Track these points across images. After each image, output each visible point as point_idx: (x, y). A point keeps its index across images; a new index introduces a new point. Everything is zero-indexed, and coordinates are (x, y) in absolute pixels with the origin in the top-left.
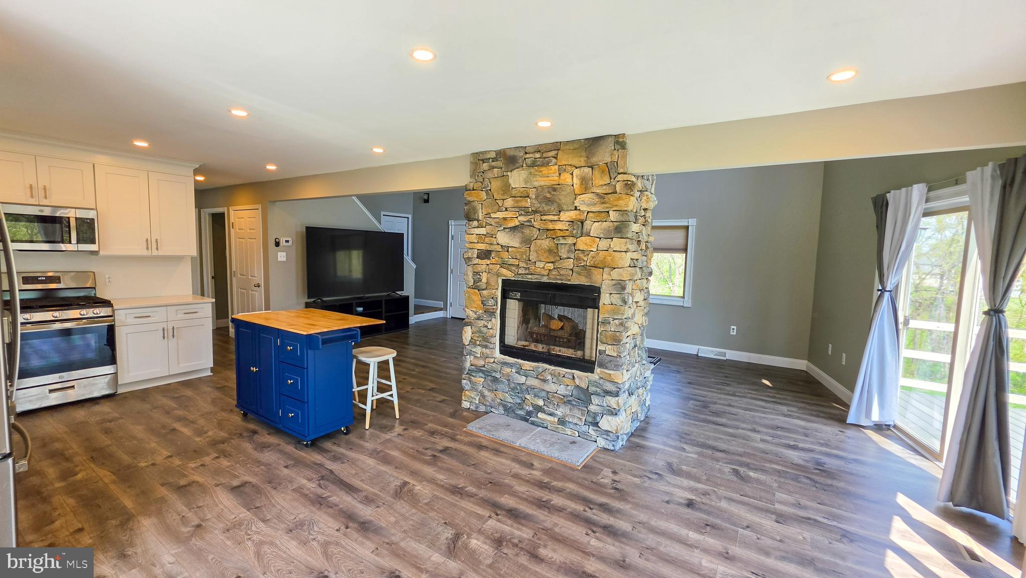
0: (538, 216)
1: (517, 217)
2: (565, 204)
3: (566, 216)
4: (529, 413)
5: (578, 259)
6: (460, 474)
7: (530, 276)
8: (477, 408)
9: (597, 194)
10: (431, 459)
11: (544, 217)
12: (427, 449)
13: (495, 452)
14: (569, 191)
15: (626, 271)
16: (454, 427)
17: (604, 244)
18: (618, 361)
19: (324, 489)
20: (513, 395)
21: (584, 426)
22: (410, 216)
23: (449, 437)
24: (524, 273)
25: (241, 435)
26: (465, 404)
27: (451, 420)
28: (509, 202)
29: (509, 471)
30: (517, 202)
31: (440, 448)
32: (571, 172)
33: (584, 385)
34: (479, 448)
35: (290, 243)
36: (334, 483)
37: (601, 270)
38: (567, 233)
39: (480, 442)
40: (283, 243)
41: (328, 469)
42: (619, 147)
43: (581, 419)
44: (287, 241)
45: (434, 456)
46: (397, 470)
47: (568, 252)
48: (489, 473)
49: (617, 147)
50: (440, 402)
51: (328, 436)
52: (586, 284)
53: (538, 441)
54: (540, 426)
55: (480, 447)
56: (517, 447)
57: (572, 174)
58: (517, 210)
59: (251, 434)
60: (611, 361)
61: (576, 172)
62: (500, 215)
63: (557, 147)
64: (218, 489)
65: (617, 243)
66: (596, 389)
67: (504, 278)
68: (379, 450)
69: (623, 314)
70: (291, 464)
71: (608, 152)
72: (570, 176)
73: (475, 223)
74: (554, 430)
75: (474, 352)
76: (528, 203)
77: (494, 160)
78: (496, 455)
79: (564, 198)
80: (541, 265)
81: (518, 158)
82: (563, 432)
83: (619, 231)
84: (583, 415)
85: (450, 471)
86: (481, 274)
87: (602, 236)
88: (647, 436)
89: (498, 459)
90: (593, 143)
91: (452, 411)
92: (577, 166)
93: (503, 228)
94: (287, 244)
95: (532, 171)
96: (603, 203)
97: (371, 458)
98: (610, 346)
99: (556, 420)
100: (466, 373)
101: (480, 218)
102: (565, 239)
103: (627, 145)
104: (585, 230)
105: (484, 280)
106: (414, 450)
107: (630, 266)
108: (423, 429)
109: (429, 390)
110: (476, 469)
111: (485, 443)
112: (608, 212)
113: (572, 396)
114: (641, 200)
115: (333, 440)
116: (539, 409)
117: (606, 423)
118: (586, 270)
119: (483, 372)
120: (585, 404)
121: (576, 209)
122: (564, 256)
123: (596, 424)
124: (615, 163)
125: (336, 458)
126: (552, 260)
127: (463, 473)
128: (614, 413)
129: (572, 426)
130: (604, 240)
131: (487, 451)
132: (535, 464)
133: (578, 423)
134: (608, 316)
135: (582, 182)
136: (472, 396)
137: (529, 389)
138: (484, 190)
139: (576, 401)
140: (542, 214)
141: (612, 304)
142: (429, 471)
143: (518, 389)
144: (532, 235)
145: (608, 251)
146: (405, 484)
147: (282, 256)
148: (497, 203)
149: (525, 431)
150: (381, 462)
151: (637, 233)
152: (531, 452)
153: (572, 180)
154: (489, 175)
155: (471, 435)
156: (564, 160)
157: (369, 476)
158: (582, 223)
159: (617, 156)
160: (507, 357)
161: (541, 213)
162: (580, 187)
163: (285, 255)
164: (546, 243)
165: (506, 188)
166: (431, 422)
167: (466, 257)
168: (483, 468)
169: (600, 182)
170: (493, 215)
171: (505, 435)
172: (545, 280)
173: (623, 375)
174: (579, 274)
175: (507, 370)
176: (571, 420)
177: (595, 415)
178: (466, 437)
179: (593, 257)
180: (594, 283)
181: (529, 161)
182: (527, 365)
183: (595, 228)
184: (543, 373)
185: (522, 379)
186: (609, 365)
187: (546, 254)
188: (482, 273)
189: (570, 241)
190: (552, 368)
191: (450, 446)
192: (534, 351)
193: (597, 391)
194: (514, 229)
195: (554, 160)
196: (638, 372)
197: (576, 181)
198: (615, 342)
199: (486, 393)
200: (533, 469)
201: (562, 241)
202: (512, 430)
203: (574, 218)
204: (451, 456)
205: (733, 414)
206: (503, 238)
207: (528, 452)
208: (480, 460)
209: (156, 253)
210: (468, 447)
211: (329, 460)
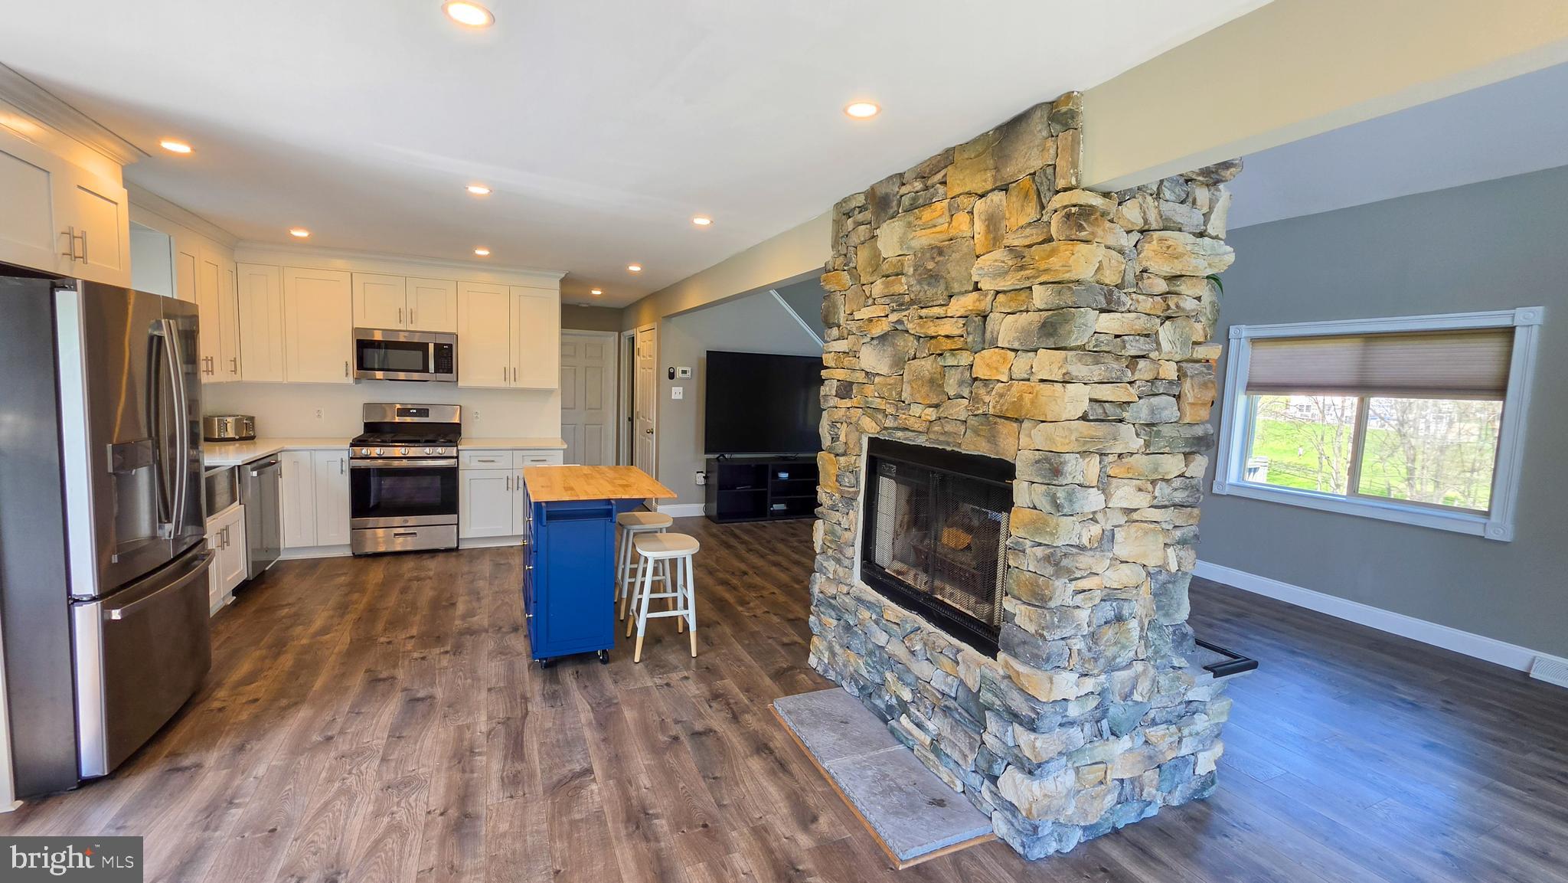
0: (913, 311)
1: (887, 316)
2: (957, 281)
3: (958, 306)
4: (890, 708)
5: (974, 399)
6: (677, 787)
7: (900, 434)
8: (826, 671)
9: (1010, 249)
10: (664, 743)
11: (924, 312)
12: (677, 722)
13: (776, 767)
14: (965, 250)
15: (1061, 429)
16: (758, 697)
17: (1021, 364)
18: (1038, 647)
19: (487, 739)
20: (870, 666)
21: (974, 774)
23: (732, 712)
24: (891, 425)
25: (500, 628)
26: (813, 661)
27: (768, 681)
28: (878, 288)
29: (758, 816)
30: (887, 285)
31: (698, 727)
32: (969, 209)
33: (973, 683)
34: (757, 748)
35: (689, 374)
36: (508, 735)
37: (1015, 425)
38: (959, 343)
39: (771, 739)
40: (679, 374)
41: (527, 709)
42: (1058, 127)
43: (965, 756)
44: (684, 372)
45: (676, 739)
46: (600, 744)
47: (961, 383)
48: (722, 807)
49: (1056, 128)
50: (784, 645)
51: (583, 658)
52: (992, 456)
53: (869, 773)
54: (902, 742)
55: (762, 747)
56: (822, 772)
57: (971, 213)
58: (888, 301)
59: (510, 630)
60: (1024, 643)
61: (980, 206)
62: (865, 313)
63: (948, 158)
64: (399, 694)
65: (1046, 363)
66: (994, 699)
67: (871, 436)
68: (615, 701)
69: (1054, 534)
70: (499, 687)
71: (1038, 146)
72: (967, 217)
73: (835, 332)
74: (922, 759)
75: (825, 567)
76: (901, 286)
77: (862, 209)
78: (772, 773)
79: (953, 270)
80: (916, 410)
81: (891, 197)
82: (935, 771)
83: (1051, 331)
84: (972, 749)
85: (669, 776)
86: (839, 425)
87: (1016, 345)
89: (765, 784)
90: (1011, 129)
91: (782, 665)
92: (979, 192)
93: (869, 340)
94: (684, 376)
95: (912, 219)
96: (1022, 268)
97: (593, 711)
98: (1023, 607)
99: (928, 741)
100: (815, 604)
101: (842, 322)
102: (953, 355)
103: (1081, 118)
104: (988, 335)
105: (842, 438)
106: (660, 717)
107: (1084, 418)
108: (709, 685)
109: (789, 620)
110: (711, 788)
111: (778, 741)
112: (1030, 288)
113: (955, 699)
115: (581, 668)
116: (904, 707)
117: (1013, 784)
118: (989, 422)
119: (833, 607)
120: (976, 725)
121: (976, 289)
122: (952, 393)
123: (994, 779)
124: (1050, 170)
125: (552, 698)
126: (935, 401)
127: (682, 788)
128: (1031, 769)
129: (952, 765)
130: (1024, 355)
131: (765, 759)
132: (822, 819)
133: (960, 762)
134: (1023, 535)
135: (988, 226)
136: (821, 648)
137: (891, 662)
138: (846, 268)
139: (960, 714)
140: (921, 305)
141: (1035, 508)
142: (640, 761)
143: (882, 659)
144: (906, 349)
145: (1029, 380)
146: (586, 772)
147: (677, 393)
148: (864, 291)
149: (863, 743)
150: (597, 722)
152: (839, 791)
153: (971, 227)
154: (855, 239)
155: (771, 718)
156: (958, 185)
157: (558, 741)
158: (985, 317)
159: (1052, 151)
160: (868, 588)
161: (920, 303)
162: (986, 239)
163: (681, 391)
164: (926, 366)
165: (876, 261)
166: (735, 676)
167: (823, 394)
168: (723, 791)
169: (1021, 219)
170: (857, 316)
171: (819, 740)
172: (921, 441)
173: (1051, 683)
174: (976, 432)
175: (865, 614)
176: (948, 751)
177: (992, 758)
178: (759, 720)
179: (1001, 396)
180: (1002, 455)
181: (906, 201)
182: (894, 611)
183: (1006, 328)
184: (912, 636)
185: (881, 638)
186: (1020, 650)
187: (925, 390)
188: (842, 423)
189: (965, 359)
190: (930, 627)
191: (717, 728)
192: (908, 587)
193: (994, 704)
194: (883, 338)
195: (941, 189)
197: (979, 226)
198: (1036, 599)
199: (837, 649)
200: (806, 831)
201: (950, 361)
202: (842, 734)
203: (970, 308)
204: (699, 747)
206: (869, 358)
207: (832, 789)
208: (734, 774)
209: (513, 385)
210: (742, 741)
211: (544, 695)
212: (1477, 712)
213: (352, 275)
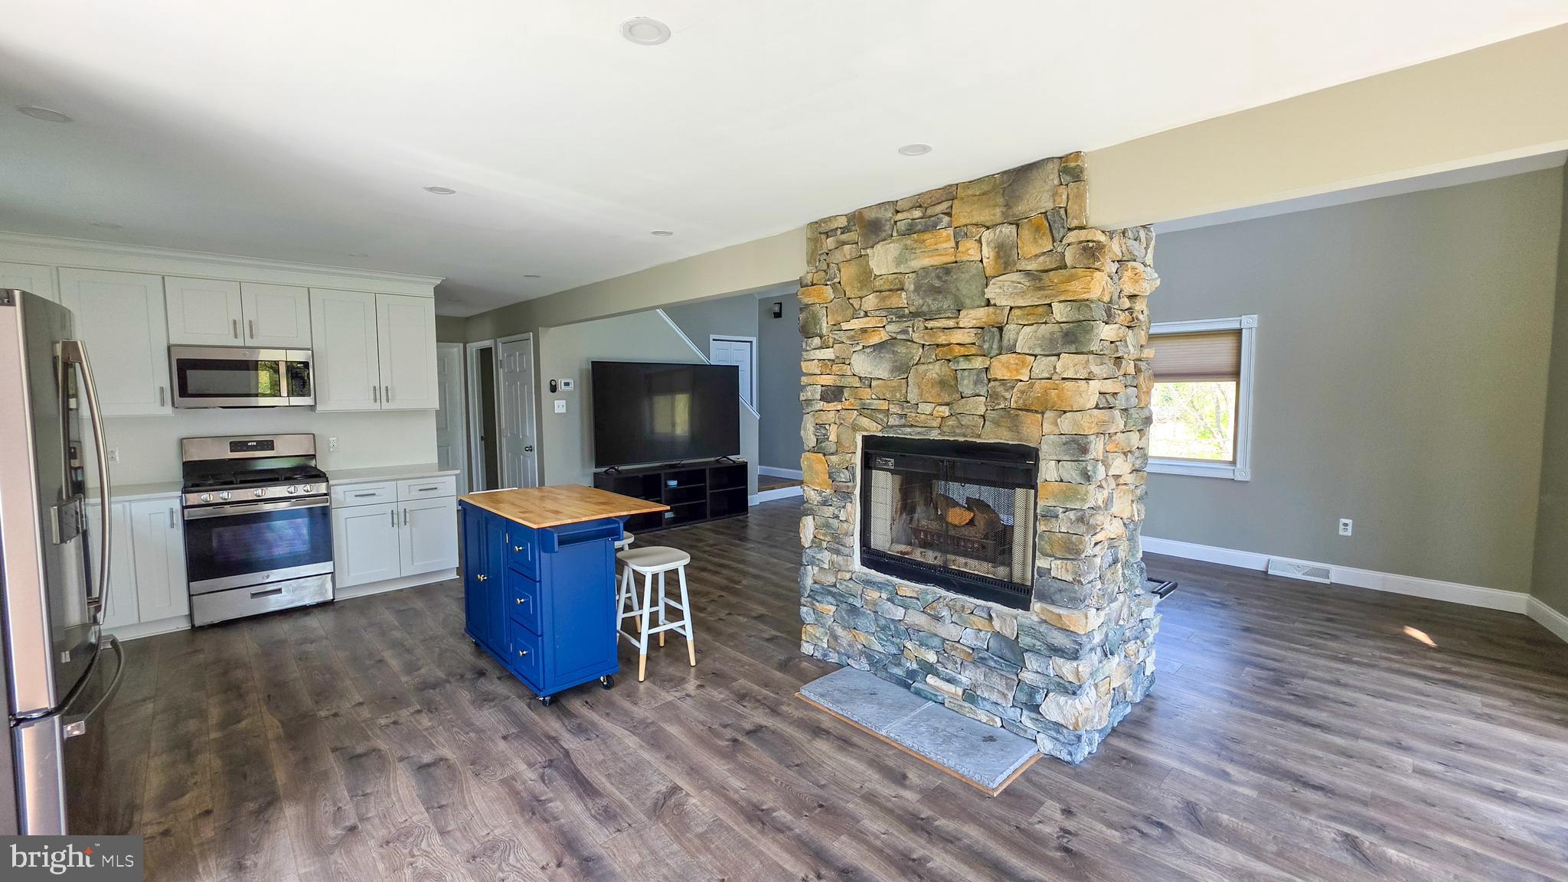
0: (919, 323)
1: (884, 327)
2: (969, 298)
3: (973, 317)
4: (912, 674)
5: (993, 396)
6: (770, 781)
7: (908, 430)
8: (825, 655)
9: (1028, 273)
10: (727, 746)
11: (930, 324)
12: (725, 726)
13: (841, 743)
14: (974, 271)
15: (1088, 416)
16: (780, 689)
17: (1042, 367)
18: (1075, 592)
19: (546, 785)
20: (884, 640)
21: (1013, 709)
22: (754, 340)
23: (769, 707)
24: (897, 423)
25: (462, 676)
26: (807, 649)
27: (778, 675)
28: (871, 302)
29: (858, 786)
30: (883, 299)
31: (748, 726)
32: (977, 238)
33: (1010, 632)
34: (814, 732)
35: (572, 385)
36: (564, 775)
37: (1039, 416)
38: (973, 350)
39: (819, 721)
40: (561, 387)
41: (563, 748)
42: (1068, 178)
43: (1005, 696)
44: (567, 384)
45: (735, 741)
46: (668, 762)
47: (975, 383)
48: (822, 787)
49: (1066, 178)
50: (768, 640)
51: (581, 689)
52: (1011, 443)
53: (923, 729)
54: (931, 699)
55: (818, 731)
56: (882, 738)
57: (980, 241)
58: (884, 313)
59: (476, 676)
60: (1061, 590)
61: (987, 235)
62: (856, 324)
63: (950, 194)
64: (400, 765)
65: (1068, 364)
66: (1034, 641)
67: (866, 434)
68: (649, 721)
69: (1084, 500)
70: (513, 733)
71: (1048, 191)
72: (977, 245)
73: (817, 341)
74: (956, 709)
75: (818, 559)
76: (902, 300)
77: (845, 230)
78: (841, 749)
79: (967, 288)
80: (926, 408)
81: (883, 222)
82: (971, 716)
83: (1073, 339)
84: (1009, 687)
85: (756, 774)
86: (827, 427)
87: (1038, 351)
88: (1146, 736)
89: (843, 759)
90: (1019, 177)
91: (783, 658)
92: (987, 224)
93: (861, 347)
94: (567, 388)
95: (909, 242)
96: (1040, 289)
97: (634, 734)
98: (1059, 562)
99: (960, 691)
100: (806, 595)
101: (824, 331)
102: (968, 360)
103: (1086, 173)
104: (1005, 342)
105: (833, 437)
106: (704, 726)
107: (1097, 407)
108: (727, 688)
109: (755, 618)
110: (800, 774)
111: (827, 723)
112: (1050, 305)
113: (987, 650)
114: (1120, 279)
115: (586, 697)
116: (928, 669)
117: (1054, 708)
118: (1012, 417)
119: (833, 595)
120: (1013, 667)
121: (988, 303)
122: (968, 392)
123: (1035, 708)
124: (1062, 212)
125: (582, 730)
126: (947, 399)
127: (776, 780)
128: (1072, 690)
129: (988, 707)
130: (1044, 358)
131: (827, 740)
132: (910, 775)
133: (999, 701)
134: (1055, 504)
135: (998, 253)
136: (818, 635)
137: (910, 631)
138: (828, 283)
139: (995, 661)
140: (927, 318)
141: (1062, 481)
142: (719, 768)
143: (890, 629)
144: (911, 356)
145: (1051, 379)
146: (675, 789)
147: (560, 406)
148: (852, 305)
149: (902, 707)
150: (648, 743)
151: (1112, 342)
152: (907, 751)
153: (980, 251)
154: (837, 257)
155: (806, 705)
156: (964, 216)
157: (621, 769)
158: (1001, 329)
159: (1064, 197)
160: (873, 572)
161: (925, 315)
162: (996, 263)
163: (565, 404)
164: (935, 370)
165: (866, 277)
166: (745, 676)
167: (804, 399)
168: (813, 773)
169: (1033, 250)
170: (845, 326)
171: (862, 713)
172: (935, 435)
173: (1087, 618)
174: (997, 424)
175: (873, 594)
176: (986, 695)
177: (1033, 690)
178: (796, 709)
179: (1023, 392)
180: (1026, 441)
181: (902, 226)
182: (908, 588)
183: (1024, 337)
184: (934, 604)
185: (899, 613)
186: (1057, 597)
187: (937, 389)
188: (830, 425)
189: (978, 363)
190: (951, 595)
191: (765, 723)
192: (920, 564)
193: (1034, 645)
194: (880, 347)
195: (946, 219)
196: (1125, 612)
197: (987, 252)
198: (1070, 553)
199: (839, 631)
200: (904, 786)
201: (963, 365)
202: (878, 704)
203: (983, 320)
204: (763, 743)
205: (1344, 703)
206: (862, 364)
207: (900, 750)
208: (811, 758)
209: (386, 406)
210: (796, 729)
211: (570, 731)
212: (1256, 602)
213: (163, 278)
